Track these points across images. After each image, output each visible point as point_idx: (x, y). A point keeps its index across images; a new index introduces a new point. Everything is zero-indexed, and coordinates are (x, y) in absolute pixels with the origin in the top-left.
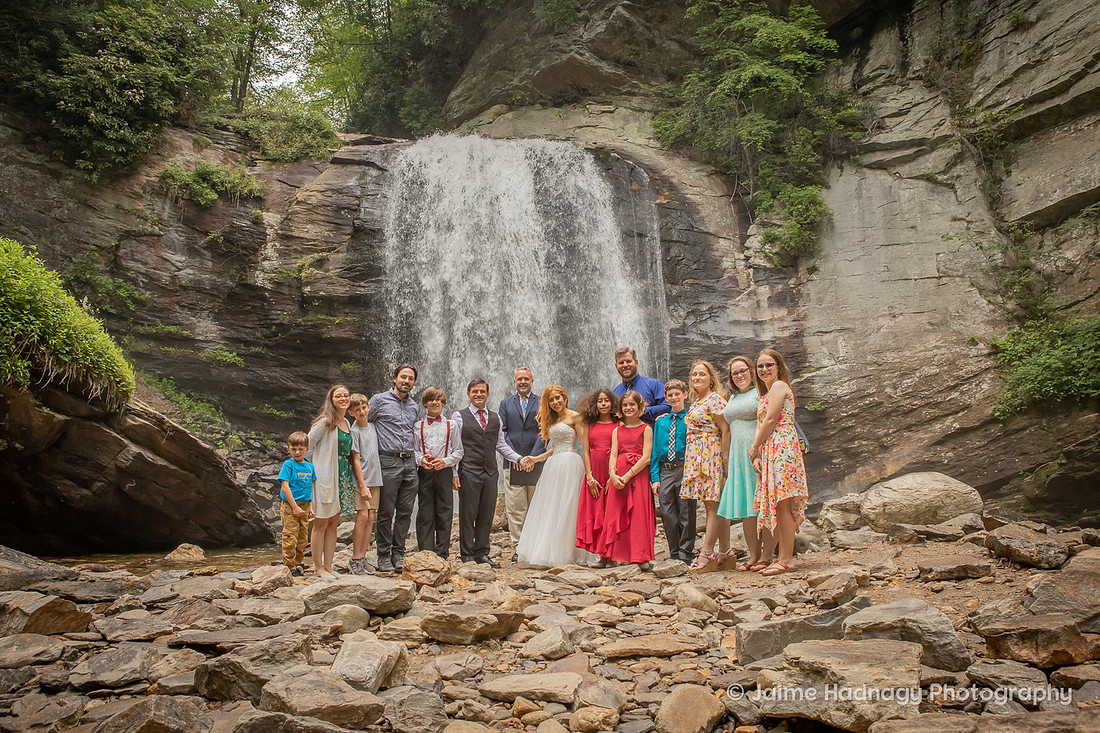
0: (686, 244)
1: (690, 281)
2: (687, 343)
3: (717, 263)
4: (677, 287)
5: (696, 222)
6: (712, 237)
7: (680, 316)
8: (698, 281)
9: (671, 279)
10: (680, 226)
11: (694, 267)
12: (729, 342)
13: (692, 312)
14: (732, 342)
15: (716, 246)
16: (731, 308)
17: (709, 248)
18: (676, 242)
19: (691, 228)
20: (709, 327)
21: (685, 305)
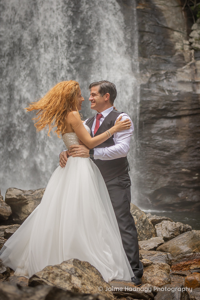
0: (154, 33)
1: (154, 56)
2: (150, 93)
3: (172, 46)
4: (146, 59)
5: (160, 21)
6: (169, 30)
7: (147, 77)
8: (159, 56)
9: (143, 54)
10: (151, 23)
11: (158, 47)
12: (176, 94)
13: (155, 75)
14: (179, 94)
15: (172, 36)
16: (179, 73)
17: (168, 36)
18: (147, 32)
19: (157, 25)
20: (165, 84)
21: (150, 71)
